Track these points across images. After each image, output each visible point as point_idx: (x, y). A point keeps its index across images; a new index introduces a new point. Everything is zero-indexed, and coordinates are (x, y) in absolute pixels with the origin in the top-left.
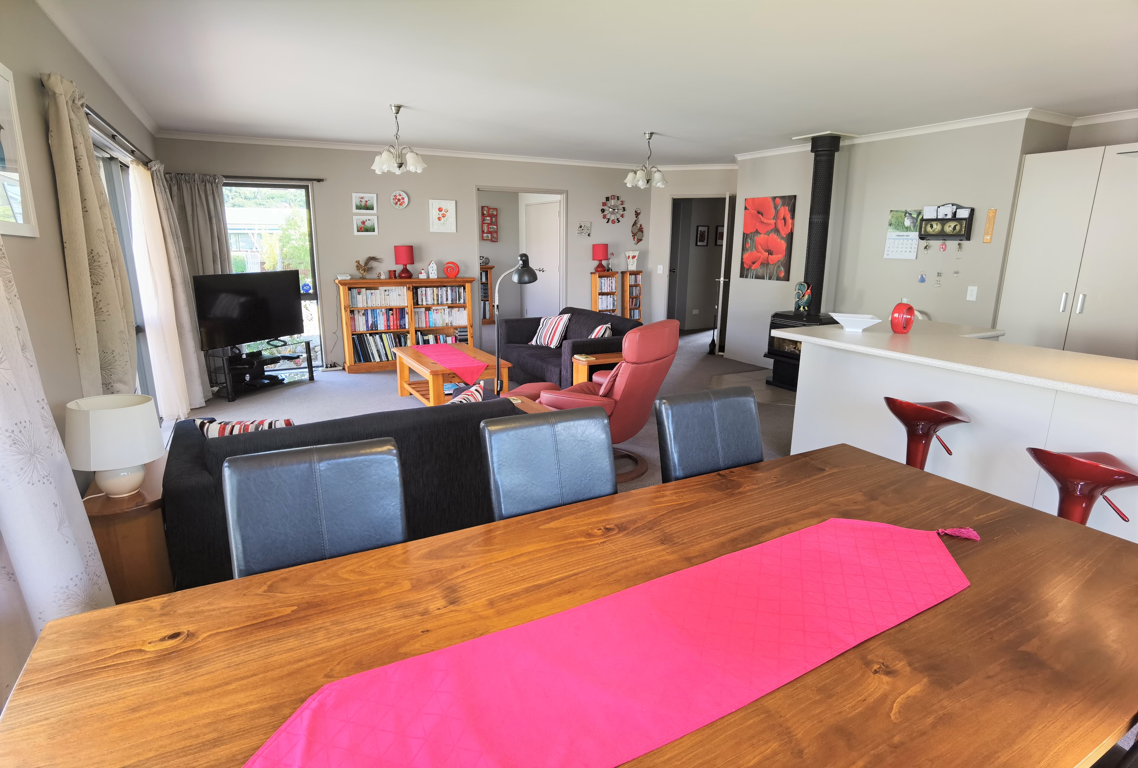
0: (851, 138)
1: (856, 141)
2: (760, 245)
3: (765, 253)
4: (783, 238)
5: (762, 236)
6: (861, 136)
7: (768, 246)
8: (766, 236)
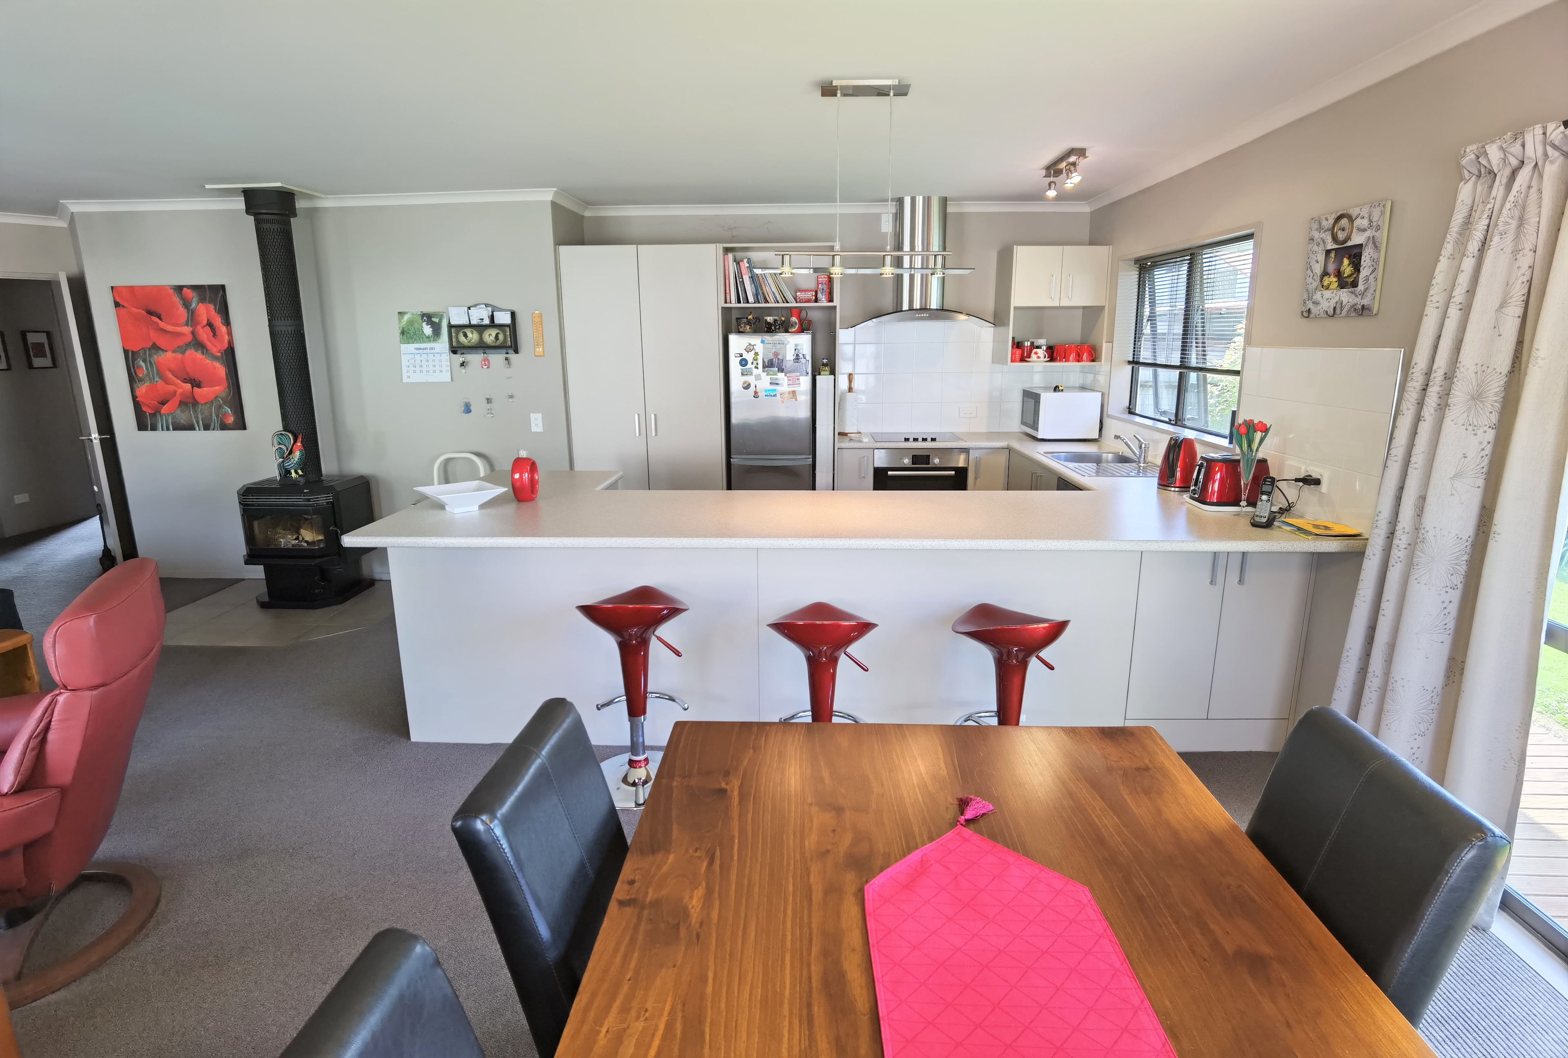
0: (310, 197)
1: (320, 204)
2: (168, 370)
3: (184, 385)
4: (216, 358)
5: (169, 355)
6: (328, 196)
7: (188, 374)
8: (179, 356)
